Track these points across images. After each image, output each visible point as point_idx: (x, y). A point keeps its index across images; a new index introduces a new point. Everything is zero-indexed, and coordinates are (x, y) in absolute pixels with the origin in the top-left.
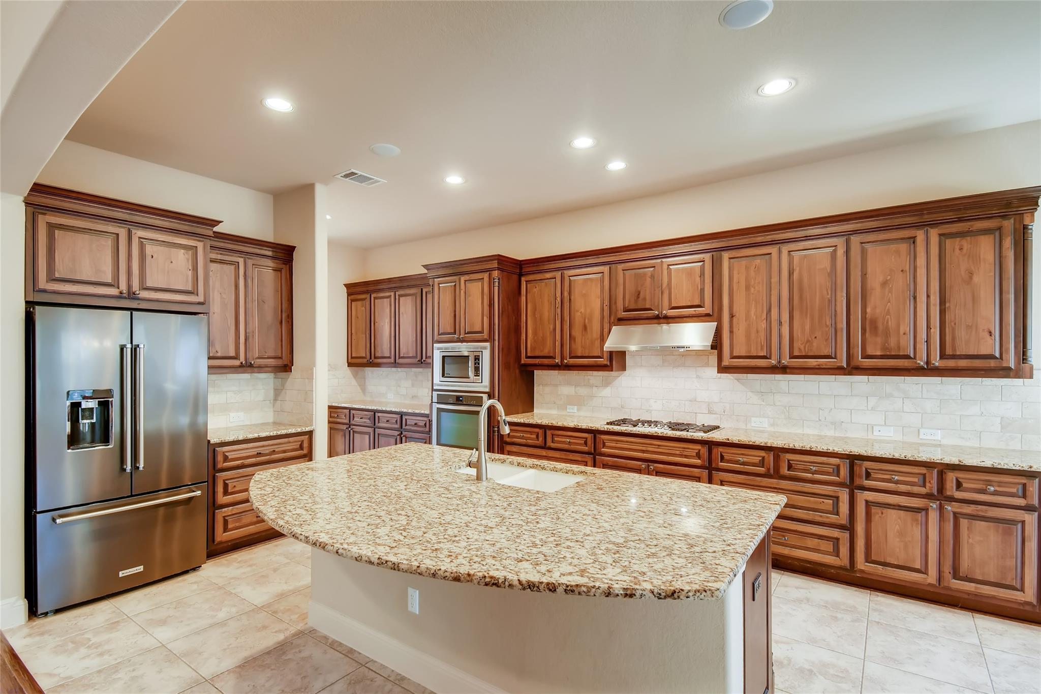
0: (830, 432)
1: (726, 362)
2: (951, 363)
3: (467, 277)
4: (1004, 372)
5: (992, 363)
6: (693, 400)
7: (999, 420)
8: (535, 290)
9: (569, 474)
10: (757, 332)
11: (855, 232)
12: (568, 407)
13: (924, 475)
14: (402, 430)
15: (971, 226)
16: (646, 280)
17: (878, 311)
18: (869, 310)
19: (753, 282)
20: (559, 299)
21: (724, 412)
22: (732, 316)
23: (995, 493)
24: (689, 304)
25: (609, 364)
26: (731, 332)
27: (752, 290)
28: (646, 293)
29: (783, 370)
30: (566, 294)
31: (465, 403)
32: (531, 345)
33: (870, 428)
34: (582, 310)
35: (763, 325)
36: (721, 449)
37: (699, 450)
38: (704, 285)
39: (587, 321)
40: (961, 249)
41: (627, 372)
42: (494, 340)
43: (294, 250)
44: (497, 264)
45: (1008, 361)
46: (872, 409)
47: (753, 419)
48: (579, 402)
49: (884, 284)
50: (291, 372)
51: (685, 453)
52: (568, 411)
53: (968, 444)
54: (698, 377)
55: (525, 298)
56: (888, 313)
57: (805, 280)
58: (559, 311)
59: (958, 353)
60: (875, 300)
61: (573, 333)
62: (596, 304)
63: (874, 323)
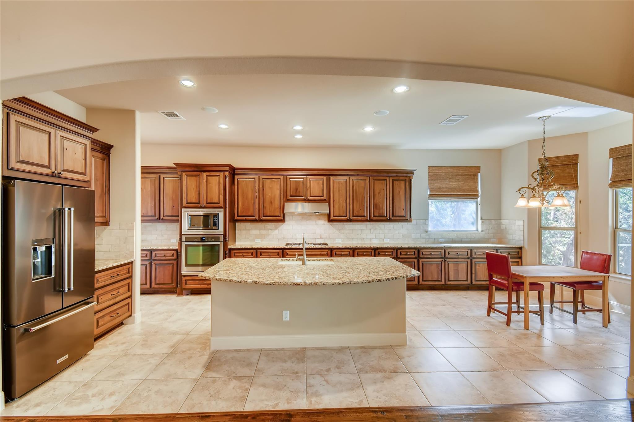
0: (360, 242)
1: (332, 218)
2: (395, 218)
3: (208, 174)
4: (406, 221)
5: (404, 218)
6: (314, 234)
7: (402, 235)
8: (243, 183)
9: (320, 261)
10: (342, 207)
11: (371, 176)
12: (256, 240)
13: (393, 252)
14: (151, 260)
15: (399, 178)
16: (300, 184)
17: (377, 201)
18: (375, 201)
19: (341, 189)
20: (257, 189)
21: (326, 237)
22: (334, 201)
23: (409, 255)
24: (318, 195)
25: (283, 219)
26: (334, 207)
27: (341, 192)
28: (301, 189)
29: (350, 221)
30: (261, 187)
31: (207, 240)
32: (241, 210)
33: (371, 239)
34: (270, 195)
35: (344, 204)
36: (335, 250)
37: (327, 252)
38: (324, 188)
39: (272, 200)
40: (397, 184)
41: (285, 223)
42: (226, 207)
43: (112, 148)
44: (228, 169)
45: (407, 218)
46: (372, 233)
47: (336, 239)
48: (262, 237)
49: (379, 193)
50: (109, 225)
51: (322, 254)
52: (256, 242)
53: (395, 242)
54: (316, 224)
55: (237, 187)
56: (380, 202)
57: (357, 190)
58: (257, 194)
59: (397, 215)
60: (376, 198)
61: (265, 205)
62: (277, 193)
63: (376, 205)
